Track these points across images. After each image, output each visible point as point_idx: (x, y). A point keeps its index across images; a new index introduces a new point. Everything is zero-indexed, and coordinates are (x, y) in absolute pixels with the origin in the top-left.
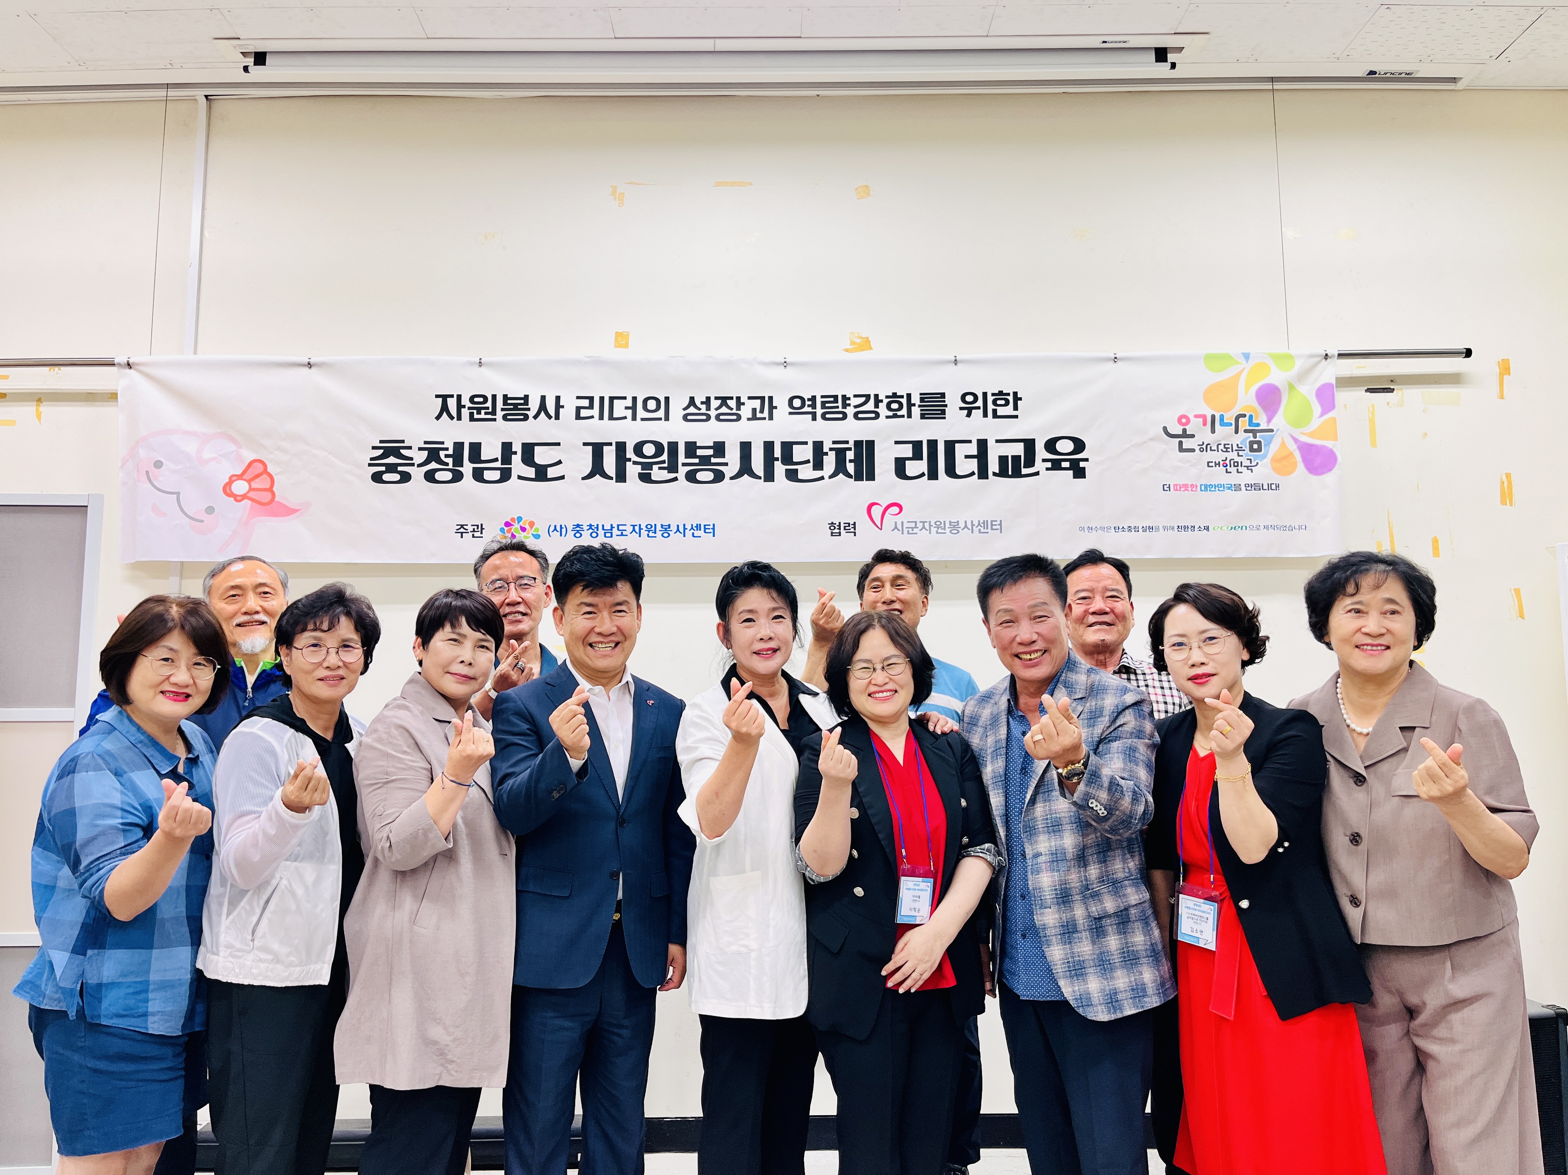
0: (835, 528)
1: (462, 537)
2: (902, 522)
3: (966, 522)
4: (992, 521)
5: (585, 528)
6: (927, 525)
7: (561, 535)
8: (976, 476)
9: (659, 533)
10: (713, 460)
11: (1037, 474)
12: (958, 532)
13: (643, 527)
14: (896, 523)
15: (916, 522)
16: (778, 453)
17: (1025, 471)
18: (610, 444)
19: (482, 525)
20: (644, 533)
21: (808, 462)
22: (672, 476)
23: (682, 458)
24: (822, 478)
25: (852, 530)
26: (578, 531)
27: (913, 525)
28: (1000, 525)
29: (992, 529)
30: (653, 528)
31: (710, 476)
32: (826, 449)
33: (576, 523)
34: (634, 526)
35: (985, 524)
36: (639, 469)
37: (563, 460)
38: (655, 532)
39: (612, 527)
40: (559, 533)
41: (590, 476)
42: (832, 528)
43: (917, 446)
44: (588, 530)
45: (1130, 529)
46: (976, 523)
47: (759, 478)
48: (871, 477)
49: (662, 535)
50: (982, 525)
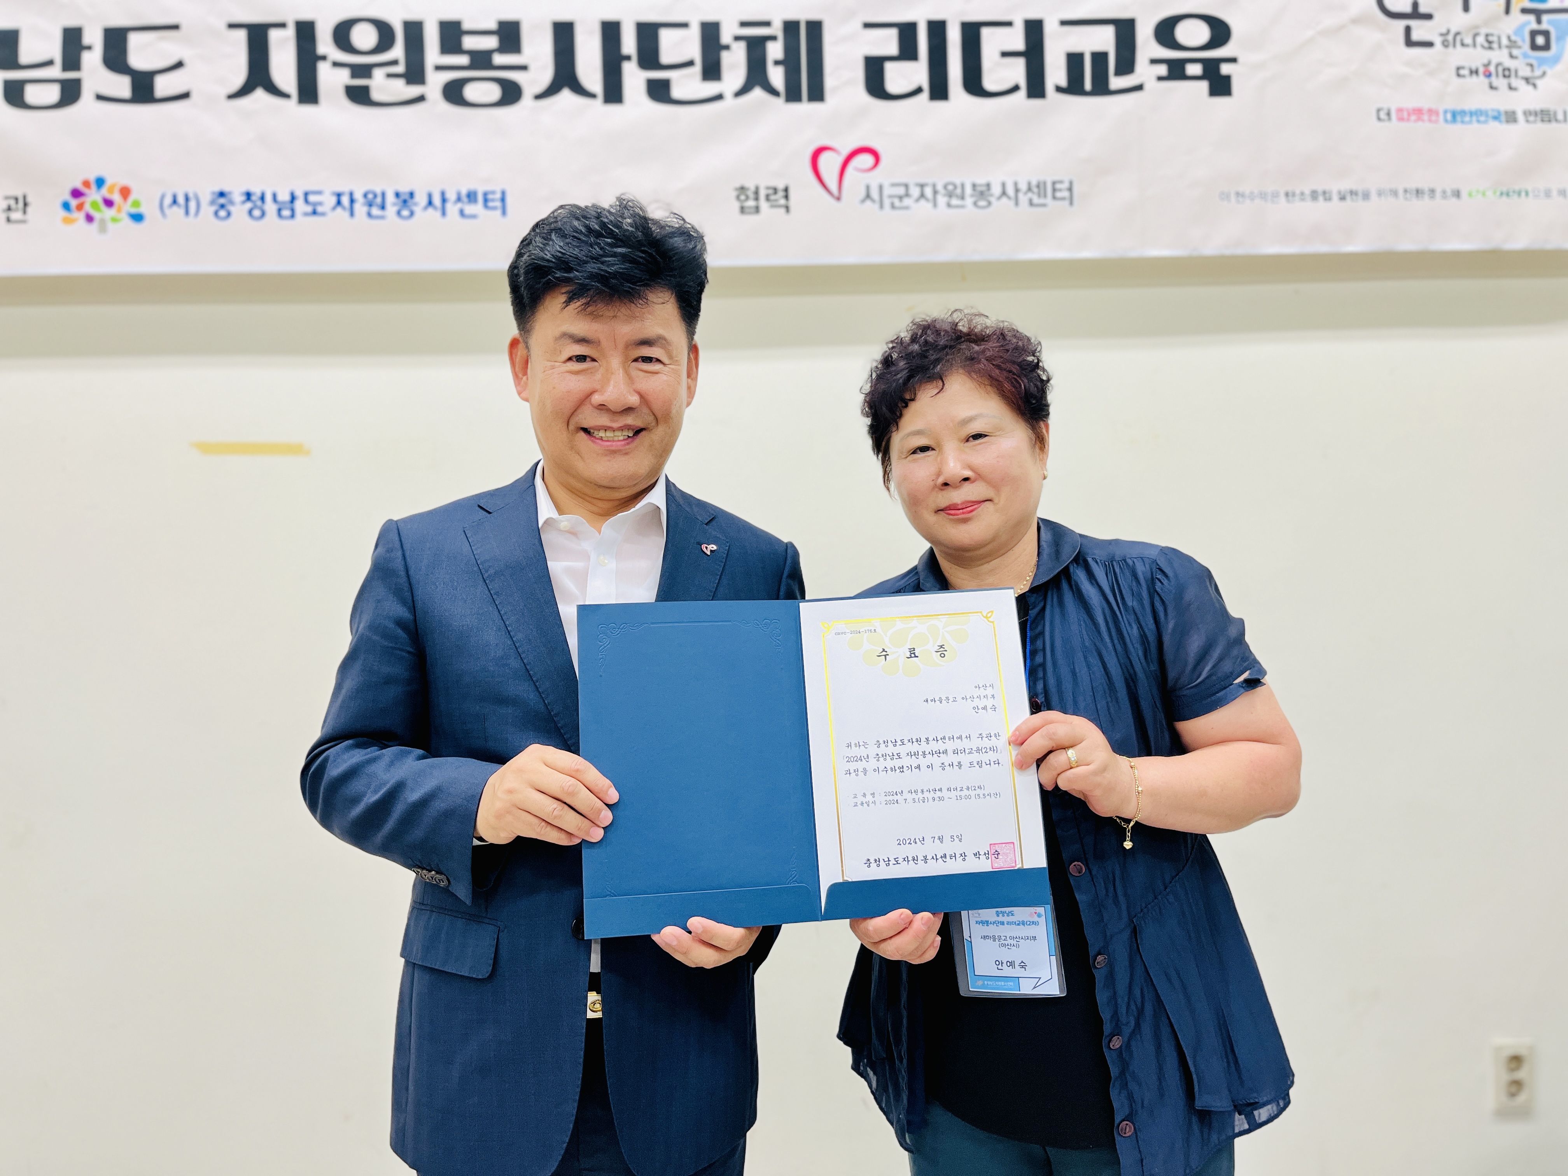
0: (747, 198)
2: (881, 188)
3: (1004, 185)
4: (1054, 183)
5: (238, 198)
6: (928, 191)
7: (187, 212)
8: (1022, 93)
9: (391, 210)
10: (499, 59)
11: (1139, 88)
12: (990, 203)
13: (359, 196)
14: (868, 188)
15: (906, 186)
16: (629, 44)
17: (1116, 82)
18: (282, 25)
19: (25, 197)
20: (360, 208)
21: (690, 63)
22: (414, 91)
23: (432, 54)
24: (719, 97)
25: (783, 202)
26: (222, 206)
27: (901, 191)
28: (1070, 189)
29: (1054, 198)
30: (379, 200)
31: (494, 92)
32: (726, 37)
33: (217, 189)
34: (339, 195)
35: (1041, 187)
36: (344, 77)
37: (186, 61)
38: (383, 207)
39: (293, 198)
40: (182, 211)
41: (245, 90)
42: (743, 197)
43: (907, 32)
44: (244, 202)
45: (1314, 195)
46: (1023, 187)
47: (592, 96)
48: (817, 94)
49: (399, 213)
50: (1035, 190)
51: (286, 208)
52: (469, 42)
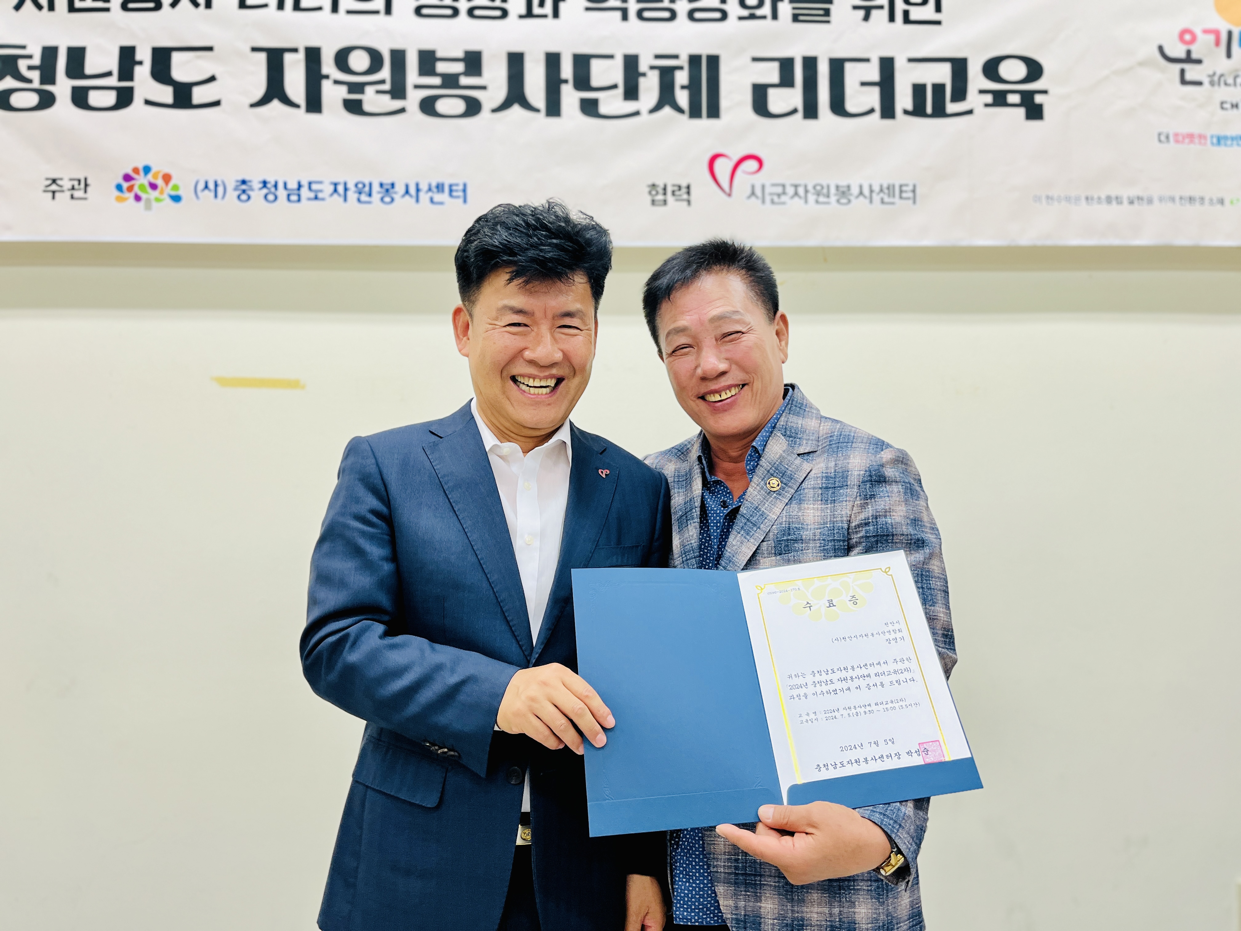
0: (657, 193)
1: (54, 198)
2: (763, 187)
3: (861, 187)
4: (901, 186)
5: (257, 185)
6: (801, 191)
7: (216, 196)
8: (877, 114)
9: (376, 196)
10: (464, 81)
11: (970, 112)
12: (849, 201)
13: (351, 186)
14: (753, 187)
15: (784, 186)
16: (567, 70)
17: (951, 107)
18: (295, 50)
19: (86, 179)
20: (352, 195)
21: (615, 86)
22: (397, 104)
23: (412, 76)
24: (637, 113)
25: (685, 196)
26: (244, 191)
27: (779, 190)
28: (914, 191)
29: (901, 198)
30: (367, 189)
31: (460, 106)
32: (643, 67)
33: (240, 178)
34: (336, 185)
35: (890, 189)
36: (342, 92)
37: (218, 76)
38: (370, 195)
39: (300, 186)
40: (212, 194)
41: (264, 101)
42: (654, 193)
43: (786, 65)
44: (261, 189)
45: (1109, 200)
46: (876, 188)
47: (537, 110)
48: (714, 112)
49: (382, 199)
50: (886, 191)
51: (294, 194)
52: (441, 67)
